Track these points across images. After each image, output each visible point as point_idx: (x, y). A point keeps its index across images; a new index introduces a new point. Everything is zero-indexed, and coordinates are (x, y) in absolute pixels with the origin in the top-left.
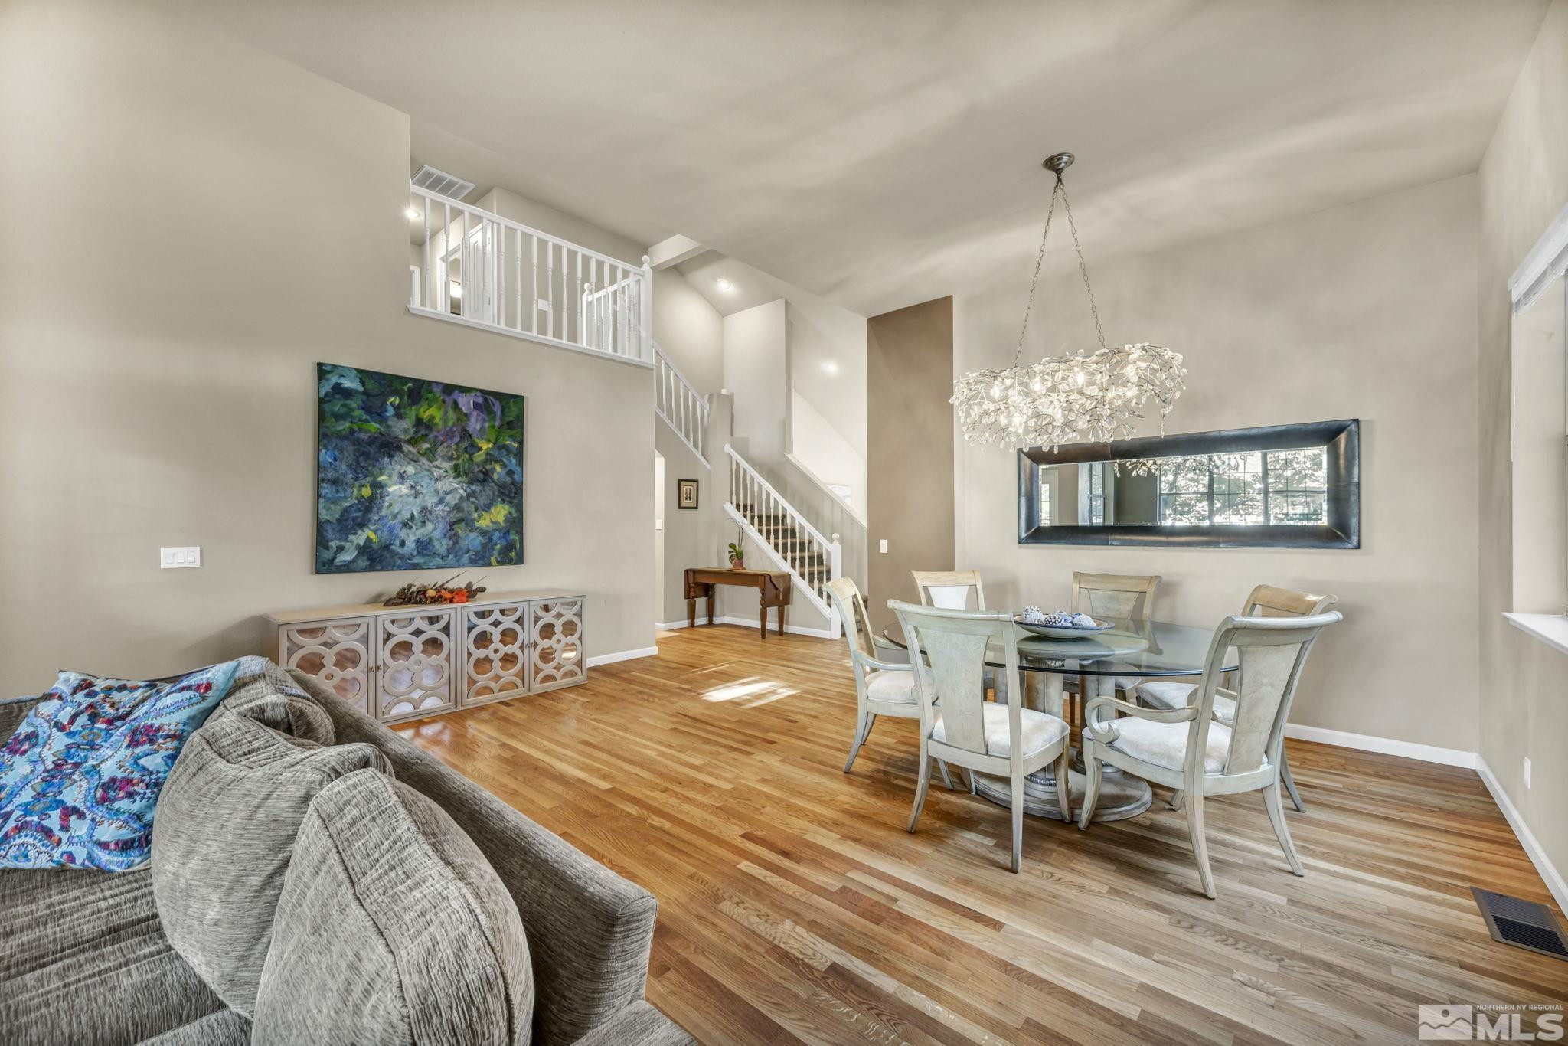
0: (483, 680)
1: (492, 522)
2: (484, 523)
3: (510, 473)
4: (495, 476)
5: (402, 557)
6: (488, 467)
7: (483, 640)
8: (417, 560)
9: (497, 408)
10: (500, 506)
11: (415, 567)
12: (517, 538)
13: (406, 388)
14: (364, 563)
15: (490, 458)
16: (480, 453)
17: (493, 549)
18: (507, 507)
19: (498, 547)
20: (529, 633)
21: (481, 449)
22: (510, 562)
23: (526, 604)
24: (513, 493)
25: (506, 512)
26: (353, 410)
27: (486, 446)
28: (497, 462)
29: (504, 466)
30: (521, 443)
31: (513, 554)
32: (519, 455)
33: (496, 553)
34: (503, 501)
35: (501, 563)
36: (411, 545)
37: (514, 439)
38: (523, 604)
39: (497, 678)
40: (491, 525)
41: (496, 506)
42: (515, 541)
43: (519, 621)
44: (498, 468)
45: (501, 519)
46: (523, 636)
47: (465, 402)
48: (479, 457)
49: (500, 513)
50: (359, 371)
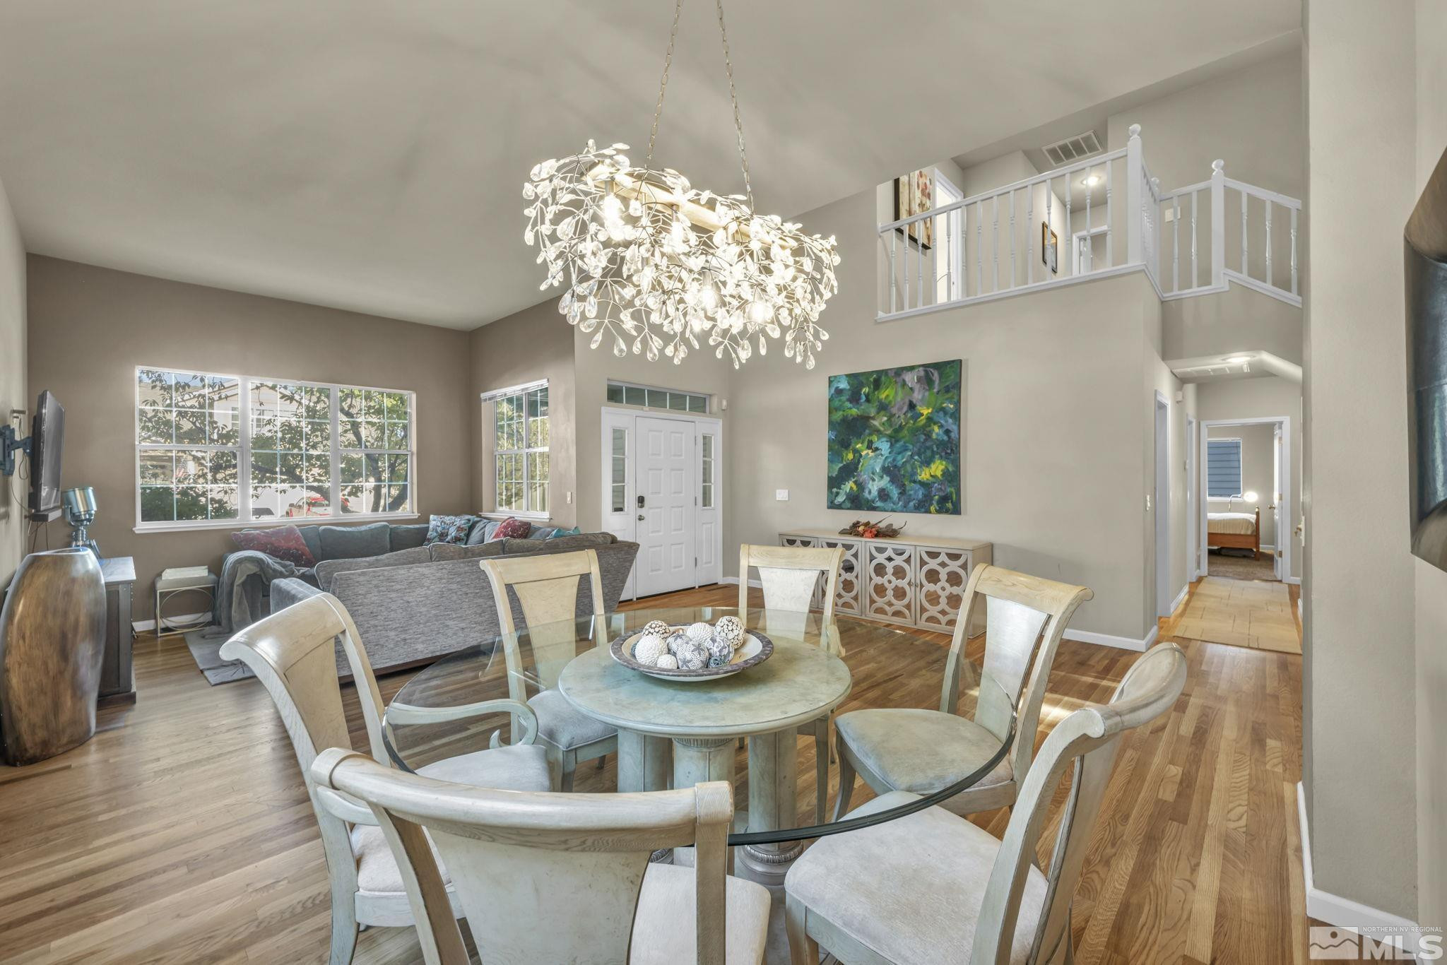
0: (880, 602)
1: (931, 476)
2: (924, 475)
3: (947, 432)
4: (934, 436)
5: (868, 501)
6: (928, 429)
7: (880, 570)
8: (879, 504)
9: (936, 376)
10: (938, 462)
11: (874, 509)
12: (953, 490)
13: (872, 379)
14: (848, 505)
15: (930, 419)
16: (922, 418)
17: (932, 500)
18: (944, 463)
19: (937, 497)
20: (914, 573)
21: (922, 415)
22: (947, 511)
23: (912, 548)
24: (950, 449)
25: (943, 467)
26: (844, 402)
27: (926, 411)
28: (935, 424)
29: (941, 426)
30: (958, 404)
31: (949, 505)
32: (956, 416)
33: (934, 502)
34: (941, 457)
35: (939, 511)
36: (875, 492)
37: (950, 400)
38: (911, 547)
39: (890, 604)
40: (930, 478)
41: (934, 462)
42: (951, 493)
43: (908, 561)
44: (936, 429)
45: (939, 473)
46: (910, 575)
47: (910, 378)
48: (922, 420)
49: (938, 468)
50: (847, 375)
